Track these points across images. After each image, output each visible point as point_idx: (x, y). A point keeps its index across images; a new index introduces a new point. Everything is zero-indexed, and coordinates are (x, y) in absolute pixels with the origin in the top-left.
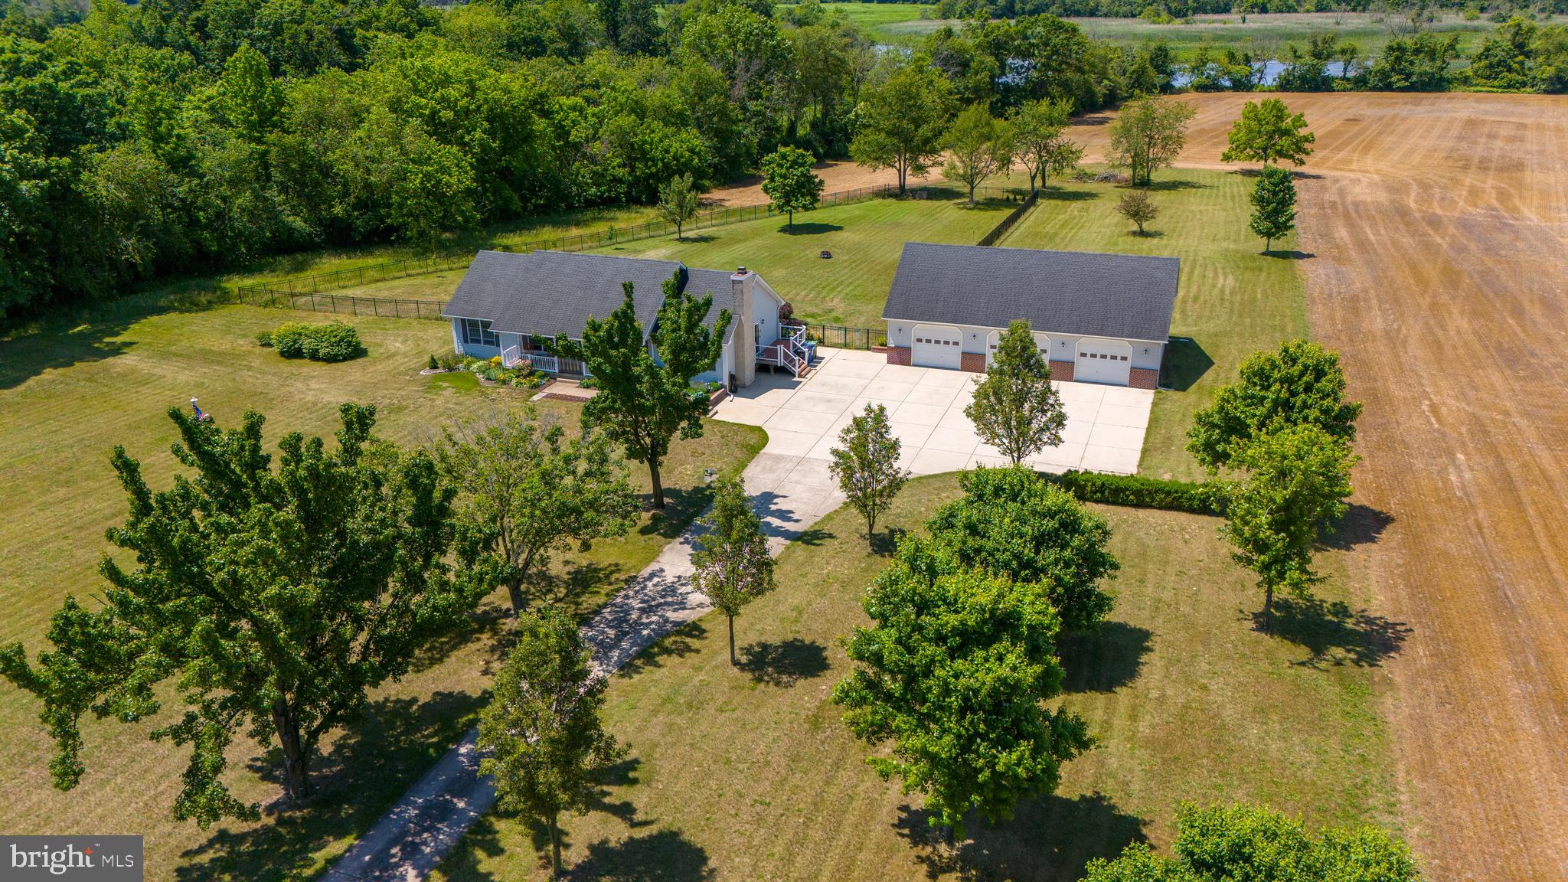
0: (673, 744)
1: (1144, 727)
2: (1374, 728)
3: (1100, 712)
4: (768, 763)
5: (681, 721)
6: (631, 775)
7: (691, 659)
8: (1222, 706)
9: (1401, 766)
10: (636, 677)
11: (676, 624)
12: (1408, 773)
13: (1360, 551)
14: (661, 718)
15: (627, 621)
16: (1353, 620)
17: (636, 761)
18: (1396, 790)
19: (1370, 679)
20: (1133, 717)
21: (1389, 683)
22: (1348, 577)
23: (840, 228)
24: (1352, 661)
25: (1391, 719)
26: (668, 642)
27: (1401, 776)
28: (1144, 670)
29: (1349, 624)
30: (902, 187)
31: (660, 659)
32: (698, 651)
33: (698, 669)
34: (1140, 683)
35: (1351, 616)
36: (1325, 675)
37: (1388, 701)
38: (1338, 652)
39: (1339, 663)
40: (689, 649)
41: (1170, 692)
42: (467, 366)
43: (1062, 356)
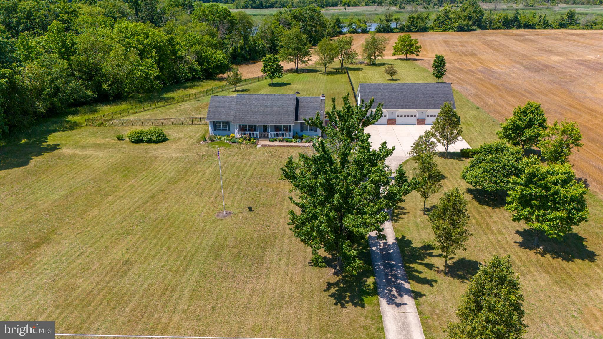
21: (596, 192)
23: (290, 84)
30: (297, 68)
42: (220, 139)
43: (422, 117)
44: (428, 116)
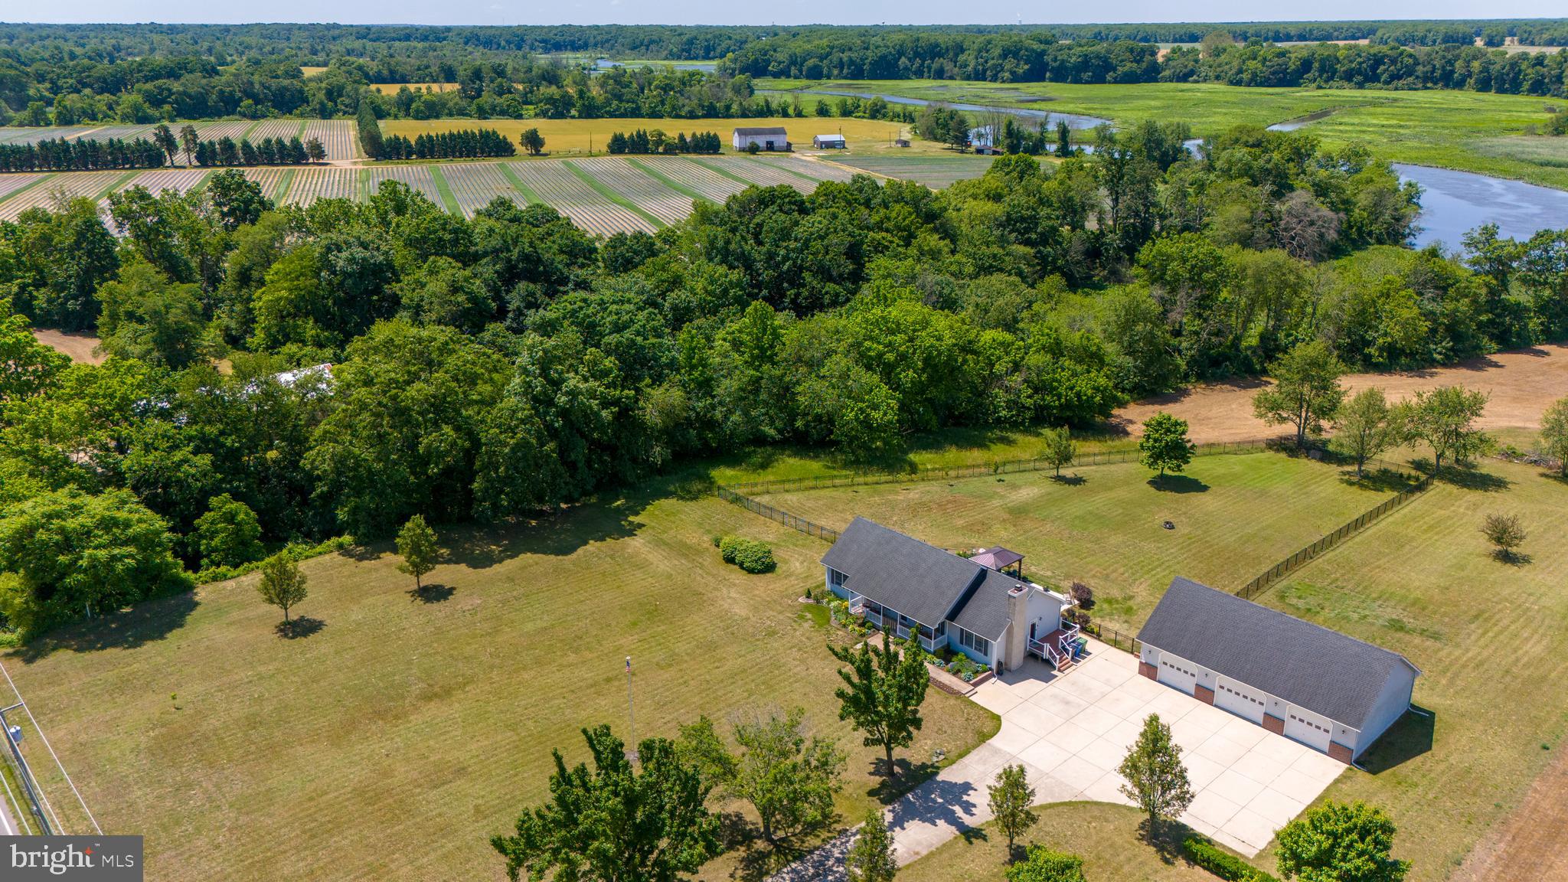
15: (824, 865)
30: (1298, 441)
42: (829, 603)
43: (1275, 712)
44: (1293, 717)
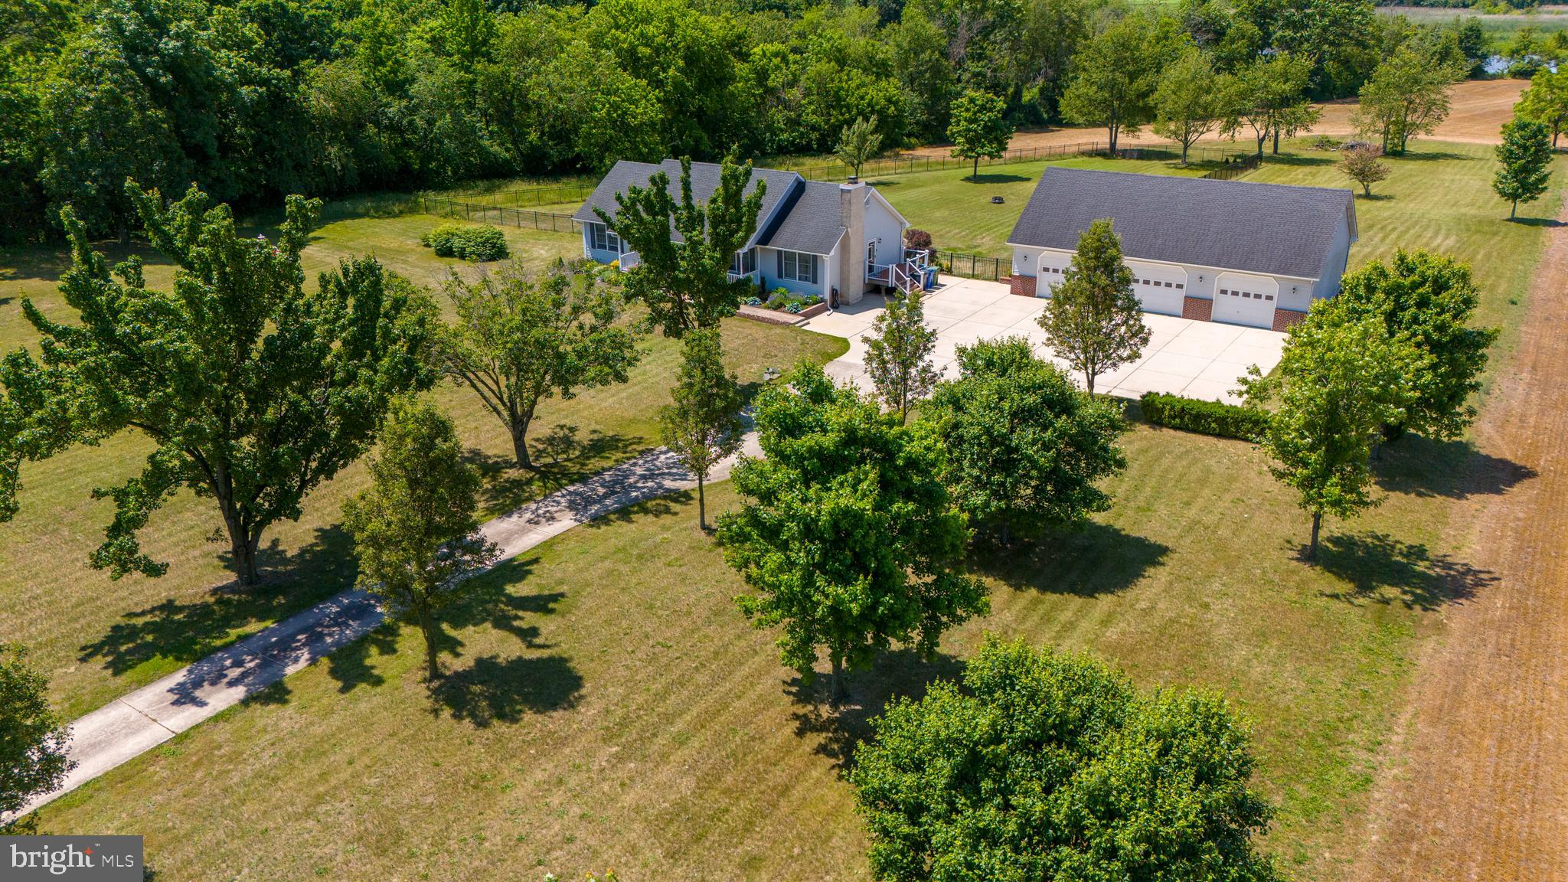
0: (604, 587)
1: (1112, 634)
2: (1394, 668)
3: (1069, 614)
4: (689, 613)
5: (625, 569)
6: (551, 605)
7: (666, 519)
8: (1218, 625)
9: (1409, 709)
10: (604, 528)
11: (669, 490)
12: (1416, 715)
13: (1474, 502)
14: (607, 564)
15: (622, 483)
16: (1427, 563)
17: (562, 595)
18: (1390, 729)
19: (1417, 623)
20: (1106, 622)
21: (1440, 628)
22: (1447, 523)
23: (1028, 179)
24: (1404, 602)
25: (1423, 662)
26: (650, 504)
27: (1404, 719)
28: (1142, 582)
29: (1421, 567)
30: (1112, 147)
31: (634, 517)
32: (676, 514)
33: (665, 529)
34: (1130, 594)
35: (1427, 559)
36: (1360, 611)
37: (1429, 645)
38: (1390, 592)
39: (1386, 602)
40: (667, 511)
41: (1161, 606)
42: (589, 269)
43: (1199, 292)
44: (1224, 292)
